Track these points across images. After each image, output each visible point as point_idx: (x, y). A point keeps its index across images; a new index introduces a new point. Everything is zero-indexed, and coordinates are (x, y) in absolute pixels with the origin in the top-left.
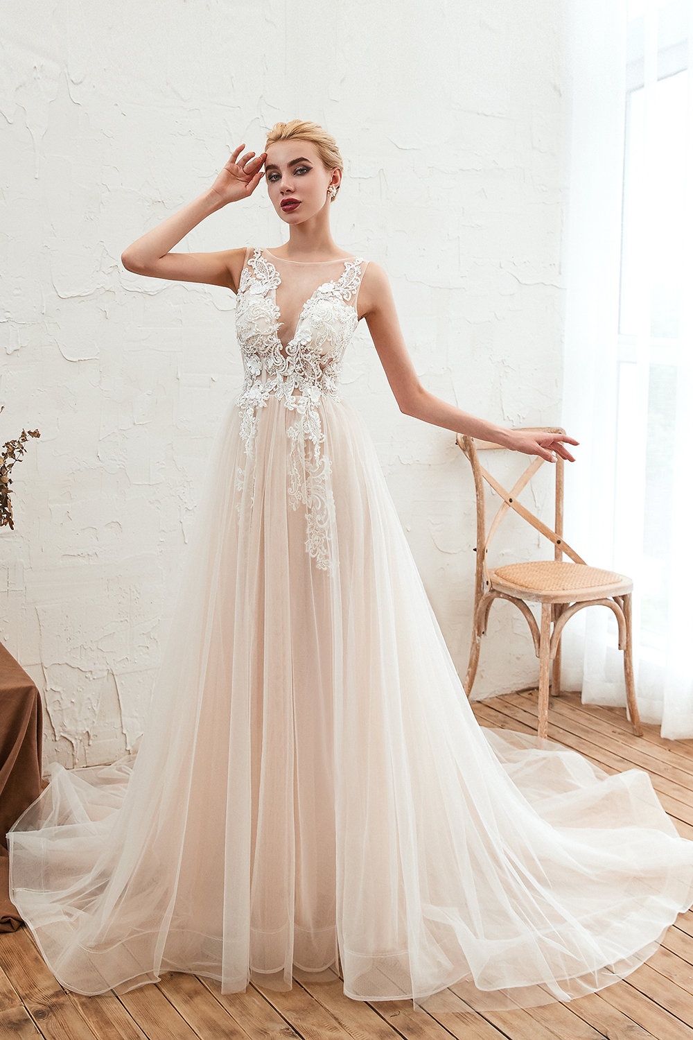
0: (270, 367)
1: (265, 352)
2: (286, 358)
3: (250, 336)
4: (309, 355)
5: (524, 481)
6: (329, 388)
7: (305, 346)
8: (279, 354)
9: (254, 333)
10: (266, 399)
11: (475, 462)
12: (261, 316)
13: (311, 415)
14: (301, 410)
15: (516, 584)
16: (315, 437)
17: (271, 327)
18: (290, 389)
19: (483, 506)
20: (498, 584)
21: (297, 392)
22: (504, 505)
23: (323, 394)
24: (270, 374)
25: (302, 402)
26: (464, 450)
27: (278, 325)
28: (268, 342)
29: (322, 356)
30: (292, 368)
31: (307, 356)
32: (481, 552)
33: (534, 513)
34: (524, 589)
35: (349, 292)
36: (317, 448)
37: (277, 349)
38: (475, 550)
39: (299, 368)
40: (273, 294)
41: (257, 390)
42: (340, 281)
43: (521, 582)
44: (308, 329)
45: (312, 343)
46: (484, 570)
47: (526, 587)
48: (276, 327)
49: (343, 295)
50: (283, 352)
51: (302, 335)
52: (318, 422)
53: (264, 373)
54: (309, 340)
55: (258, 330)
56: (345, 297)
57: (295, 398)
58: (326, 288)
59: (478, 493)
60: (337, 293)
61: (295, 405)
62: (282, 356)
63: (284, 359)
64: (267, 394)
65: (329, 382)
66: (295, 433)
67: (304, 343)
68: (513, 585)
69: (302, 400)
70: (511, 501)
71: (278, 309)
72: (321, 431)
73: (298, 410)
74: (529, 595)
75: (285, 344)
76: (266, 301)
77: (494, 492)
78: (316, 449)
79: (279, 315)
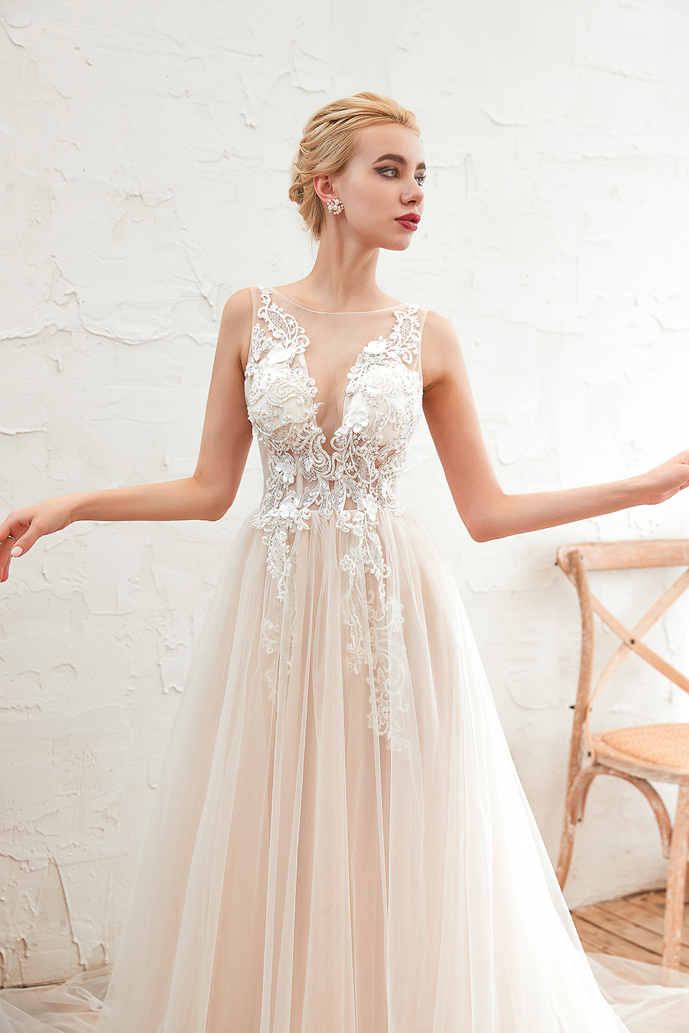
0: (308, 470)
1: (302, 447)
2: (331, 455)
3: (278, 426)
4: (364, 447)
5: (655, 614)
6: (385, 496)
7: (358, 435)
8: (320, 447)
9: (284, 422)
10: (306, 517)
11: (583, 589)
12: (291, 396)
13: (371, 538)
14: (358, 530)
15: (637, 757)
16: (378, 571)
17: (307, 411)
18: (341, 499)
19: (591, 650)
20: (607, 757)
21: (351, 504)
22: (621, 648)
23: (380, 507)
24: (309, 480)
25: (358, 520)
26: (567, 573)
27: (315, 406)
28: (304, 434)
29: (381, 447)
30: (341, 469)
31: (362, 449)
32: (581, 711)
33: (666, 658)
34: (650, 766)
35: (409, 352)
36: (381, 586)
37: (319, 440)
38: (572, 707)
39: (350, 467)
40: (302, 359)
41: (290, 505)
42: (391, 336)
43: (647, 754)
44: (363, 409)
45: (370, 429)
46: (584, 736)
47: (654, 763)
48: (312, 410)
49: (401, 356)
50: (327, 447)
51: (354, 418)
52: (380, 548)
53: (299, 479)
54: (365, 424)
55: (289, 417)
56: (405, 358)
57: (349, 515)
58: (375, 347)
59: (585, 633)
60: (391, 354)
61: (350, 525)
62: (325, 452)
63: (328, 457)
64: (305, 510)
65: (385, 487)
66: (352, 564)
67: (357, 430)
68: (631, 760)
69: (359, 516)
70: (633, 642)
71: (313, 382)
72: (383, 561)
73: (355, 532)
74: (659, 775)
75: (329, 434)
76: (295, 372)
77: (607, 629)
78: (380, 588)
79: (316, 391)
